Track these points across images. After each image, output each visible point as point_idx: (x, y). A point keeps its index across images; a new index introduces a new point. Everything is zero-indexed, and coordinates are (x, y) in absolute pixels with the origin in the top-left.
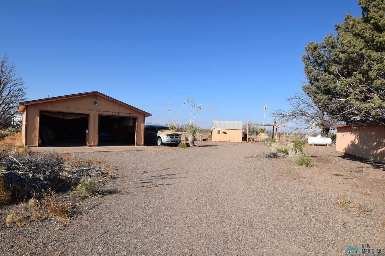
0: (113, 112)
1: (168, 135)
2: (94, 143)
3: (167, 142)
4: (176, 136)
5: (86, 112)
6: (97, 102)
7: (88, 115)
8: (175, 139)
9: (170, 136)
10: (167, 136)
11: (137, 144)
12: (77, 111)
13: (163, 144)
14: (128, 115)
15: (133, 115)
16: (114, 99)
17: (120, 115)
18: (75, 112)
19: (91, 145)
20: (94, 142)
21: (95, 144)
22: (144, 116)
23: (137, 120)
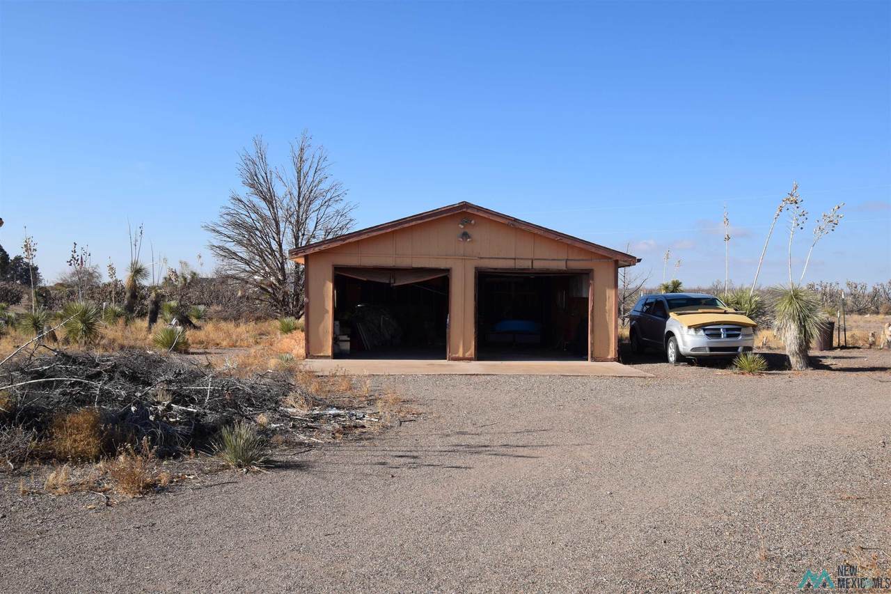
0: (515, 259)
1: (697, 328)
2: (464, 353)
3: (693, 349)
4: (727, 330)
5: (442, 264)
6: (468, 231)
7: (448, 270)
8: (723, 341)
9: (704, 330)
10: (692, 330)
11: (595, 356)
12: (417, 263)
13: (681, 358)
14: (561, 265)
15: (578, 264)
16: (516, 220)
17: (538, 265)
18: (415, 265)
19: (457, 356)
20: (464, 347)
21: (467, 355)
22: (617, 265)
23: (593, 280)
